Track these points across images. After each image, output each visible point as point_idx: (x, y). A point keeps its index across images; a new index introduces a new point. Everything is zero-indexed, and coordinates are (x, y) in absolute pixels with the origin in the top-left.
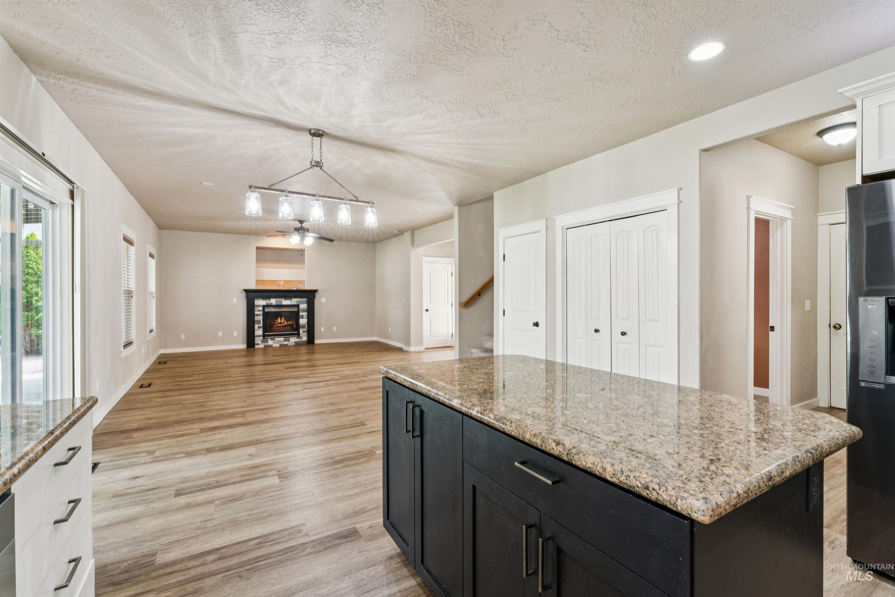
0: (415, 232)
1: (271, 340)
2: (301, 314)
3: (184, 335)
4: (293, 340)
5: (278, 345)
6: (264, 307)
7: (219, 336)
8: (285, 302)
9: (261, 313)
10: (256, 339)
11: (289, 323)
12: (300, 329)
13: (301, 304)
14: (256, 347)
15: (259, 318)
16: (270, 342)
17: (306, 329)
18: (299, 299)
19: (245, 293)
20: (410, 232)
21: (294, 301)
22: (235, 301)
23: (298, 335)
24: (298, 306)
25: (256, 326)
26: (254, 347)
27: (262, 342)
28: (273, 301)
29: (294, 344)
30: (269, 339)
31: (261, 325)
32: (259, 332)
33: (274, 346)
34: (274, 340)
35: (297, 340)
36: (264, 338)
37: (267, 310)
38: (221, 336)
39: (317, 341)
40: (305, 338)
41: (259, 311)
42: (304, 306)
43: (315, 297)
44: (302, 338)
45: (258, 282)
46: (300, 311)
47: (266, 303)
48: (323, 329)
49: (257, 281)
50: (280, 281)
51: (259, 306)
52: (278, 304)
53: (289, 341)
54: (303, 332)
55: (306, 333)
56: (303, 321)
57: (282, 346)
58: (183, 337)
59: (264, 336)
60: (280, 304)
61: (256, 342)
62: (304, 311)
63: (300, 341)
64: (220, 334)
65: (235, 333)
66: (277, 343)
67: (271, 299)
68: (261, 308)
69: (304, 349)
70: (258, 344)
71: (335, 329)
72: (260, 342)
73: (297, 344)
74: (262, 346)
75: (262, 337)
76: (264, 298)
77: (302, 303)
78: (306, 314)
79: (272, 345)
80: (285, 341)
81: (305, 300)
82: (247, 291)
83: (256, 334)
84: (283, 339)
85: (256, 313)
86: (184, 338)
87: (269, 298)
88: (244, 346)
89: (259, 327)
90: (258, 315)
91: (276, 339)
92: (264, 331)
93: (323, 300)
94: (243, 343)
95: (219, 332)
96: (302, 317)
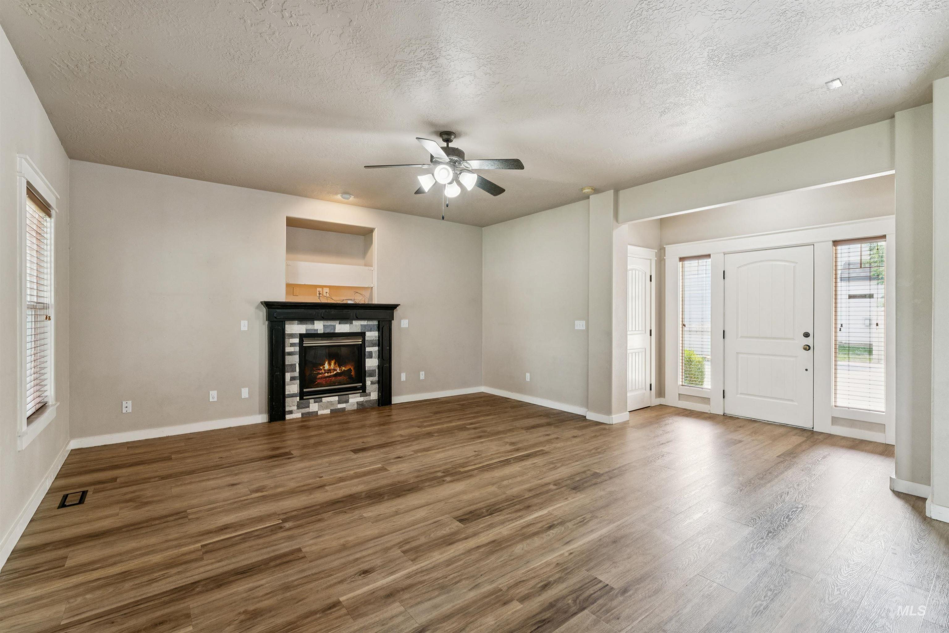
0: (622, 193)
1: (315, 402)
2: (368, 349)
3: (130, 403)
4: (355, 399)
5: (327, 411)
6: (302, 337)
7: (211, 400)
8: (341, 328)
9: (297, 349)
10: (288, 400)
11: (344, 368)
12: (367, 379)
13: (368, 331)
14: (288, 417)
15: (293, 360)
16: (314, 407)
17: (376, 378)
18: (364, 323)
19: (264, 309)
20: (612, 192)
21: (356, 326)
22: (244, 325)
23: (363, 389)
24: (362, 335)
25: (288, 376)
26: (284, 418)
27: (299, 407)
28: (319, 326)
29: (355, 407)
30: (312, 401)
31: (297, 374)
32: (292, 388)
33: (320, 413)
34: (321, 401)
35: (362, 399)
36: (301, 399)
37: (308, 343)
38: (215, 400)
39: (396, 400)
40: (374, 396)
41: (292, 345)
42: (372, 335)
43: (393, 318)
44: (369, 395)
45: (291, 287)
46: (366, 344)
47: (307, 330)
48: (403, 377)
49: (288, 285)
50: (323, 287)
51: (292, 336)
52: (328, 331)
53: (347, 401)
54: (372, 383)
55: (376, 386)
56: (372, 363)
57: (335, 412)
58: (128, 406)
59: (302, 395)
60: (332, 331)
61: (287, 409)
62: (373, 345)
63: (366, 401)
64: (213, 395)
65: (245, 393)
66: (326, 408)
67: (316, 322)
68: (297, 341)
69: (373, 417)
70: (291, 412)
71: (422, 376)
72: (295, 408)
73: (362, 408)
74: (297, 415)
75: (298, 398)
76: (302, 319)
77: (371, 330)
78: (376, 349)
79: (317, 412)
80: (339, 402)
81: (375, 323)
82: (269, 306)
83: (287, 393)
84: (336, 398)
85: (288, 349)
86: (130, 410)
87: (310, 319)
88: (261, 418)
89: (293, 379)
90: (290, 354)
91: (324, 400)
92: (302, 387)
93: (405, 323)
94: (260, 413)
95: (211, 392)
96: (371, 357)
